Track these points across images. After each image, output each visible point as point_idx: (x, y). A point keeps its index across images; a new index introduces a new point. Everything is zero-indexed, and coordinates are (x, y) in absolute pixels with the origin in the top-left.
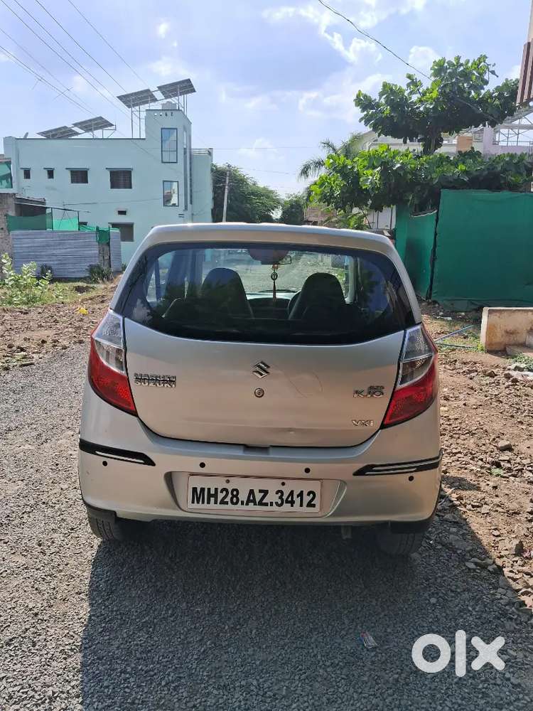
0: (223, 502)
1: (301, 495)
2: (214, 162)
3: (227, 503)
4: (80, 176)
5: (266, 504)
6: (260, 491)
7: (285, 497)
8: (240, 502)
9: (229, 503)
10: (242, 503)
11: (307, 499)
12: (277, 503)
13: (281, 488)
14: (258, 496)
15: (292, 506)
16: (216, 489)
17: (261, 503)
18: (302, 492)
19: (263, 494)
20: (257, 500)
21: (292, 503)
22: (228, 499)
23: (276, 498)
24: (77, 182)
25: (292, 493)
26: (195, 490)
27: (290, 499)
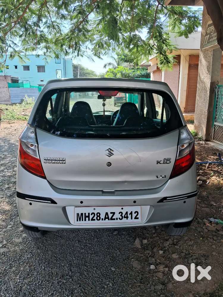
0: (92, 220)
1: (131, 213)
2: (73, 63)
3: (94, 220)
4: (27, 68)
5: (114, 219)
6: (111, 213)
7: (123, 215)
8: (101, 219)
9: (96, 220)
10: (102, 219)
11: (134, 215)
12: (119, 218)
13: (122, 211)
14: (110, 216)
15: (127, 219)
16: (89, 214)
17: (112, 219)
18: (132, 212)
19: (112, 214)
20: (110, 218)
21: (127, 217)
22: (95, 218)
23: (119, 216)
24: (26, 70)
25: (127, 213)
26: (78, 214)
27: (126, 216)
